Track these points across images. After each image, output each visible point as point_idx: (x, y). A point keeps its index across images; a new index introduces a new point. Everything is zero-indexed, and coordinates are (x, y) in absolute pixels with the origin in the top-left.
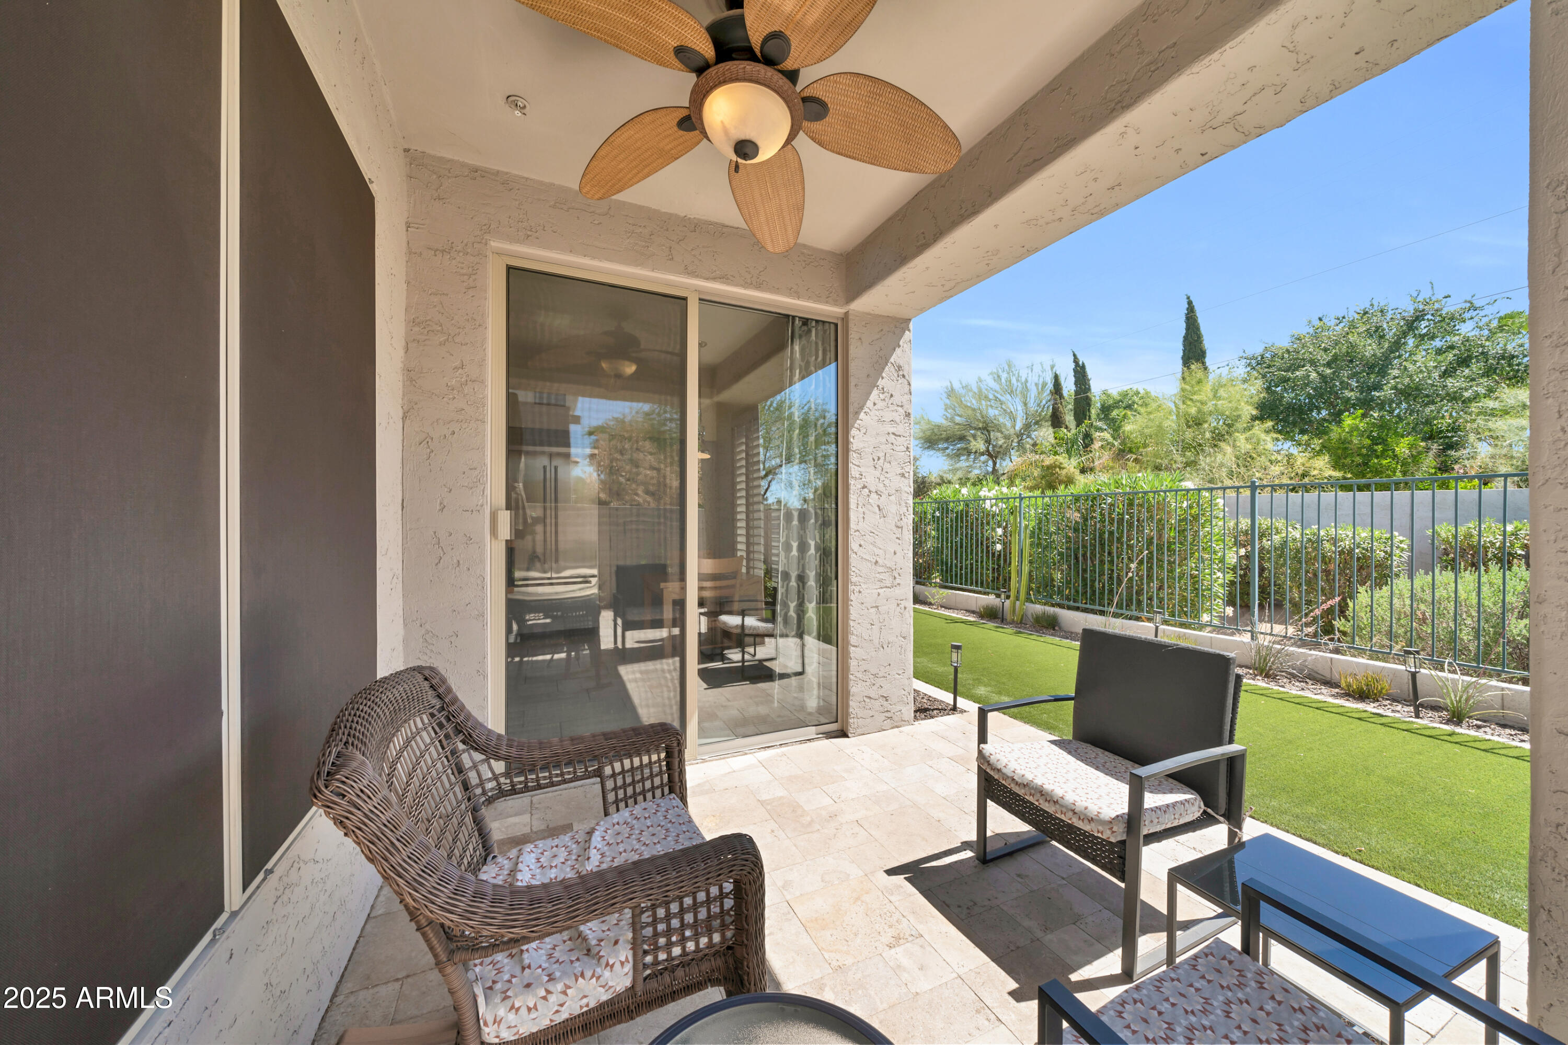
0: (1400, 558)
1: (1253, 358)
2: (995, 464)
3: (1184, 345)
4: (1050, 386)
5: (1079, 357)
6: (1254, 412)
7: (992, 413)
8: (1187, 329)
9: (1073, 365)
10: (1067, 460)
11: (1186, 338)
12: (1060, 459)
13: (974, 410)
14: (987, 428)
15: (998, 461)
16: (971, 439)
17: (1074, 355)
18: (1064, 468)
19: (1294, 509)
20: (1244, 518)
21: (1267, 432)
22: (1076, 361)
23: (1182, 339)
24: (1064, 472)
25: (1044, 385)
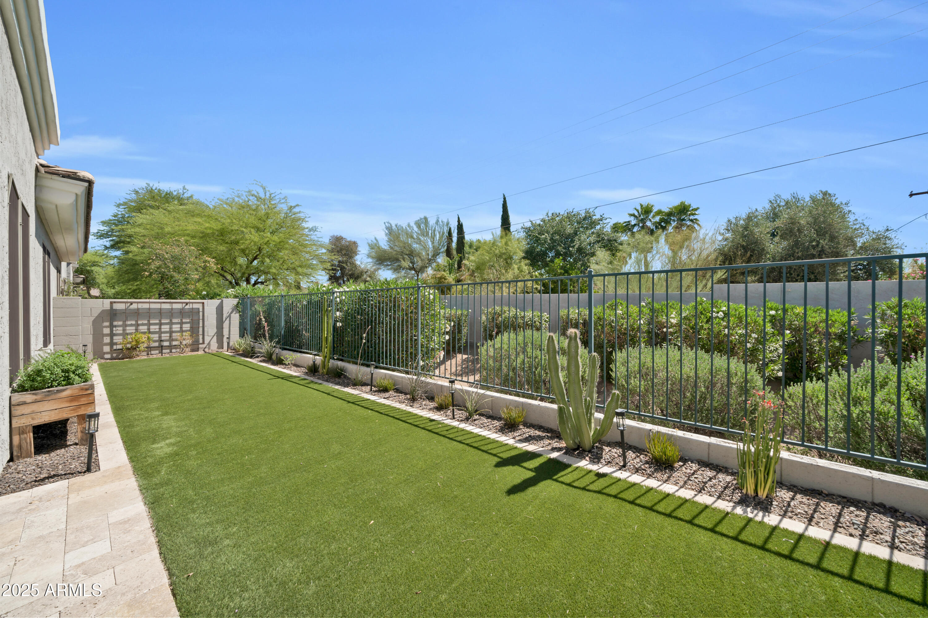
0: (545, 325)
1: (526, 229)
2: (418, 276)
3: (502, 220)
4: (446, 234)
5: (461, 219)
6: (524, 255)
7: (415, 246)
8: (503, 212)
9: (457, 224)
10: (448, 275)
11: (502, 216)
12: (445, 274)
13: (405, 243)
14: (411, 254)
15: (420, 274)
16: (402, 260)
17: (459, 218)
18: (446, 279)
19: (537, 302)
20: (498, 306)
21: (526, 265)
22: (459, 221)
23: (501, 217)
24: (446, 281)
25: (443, 233)
